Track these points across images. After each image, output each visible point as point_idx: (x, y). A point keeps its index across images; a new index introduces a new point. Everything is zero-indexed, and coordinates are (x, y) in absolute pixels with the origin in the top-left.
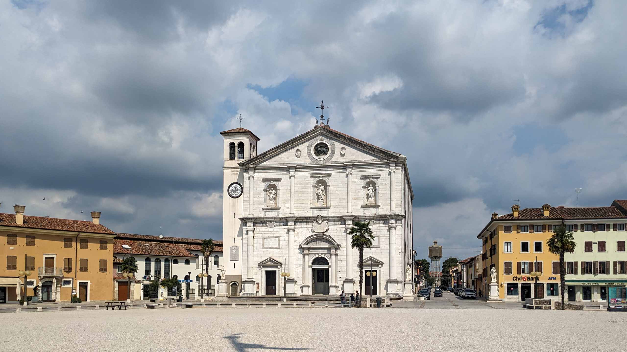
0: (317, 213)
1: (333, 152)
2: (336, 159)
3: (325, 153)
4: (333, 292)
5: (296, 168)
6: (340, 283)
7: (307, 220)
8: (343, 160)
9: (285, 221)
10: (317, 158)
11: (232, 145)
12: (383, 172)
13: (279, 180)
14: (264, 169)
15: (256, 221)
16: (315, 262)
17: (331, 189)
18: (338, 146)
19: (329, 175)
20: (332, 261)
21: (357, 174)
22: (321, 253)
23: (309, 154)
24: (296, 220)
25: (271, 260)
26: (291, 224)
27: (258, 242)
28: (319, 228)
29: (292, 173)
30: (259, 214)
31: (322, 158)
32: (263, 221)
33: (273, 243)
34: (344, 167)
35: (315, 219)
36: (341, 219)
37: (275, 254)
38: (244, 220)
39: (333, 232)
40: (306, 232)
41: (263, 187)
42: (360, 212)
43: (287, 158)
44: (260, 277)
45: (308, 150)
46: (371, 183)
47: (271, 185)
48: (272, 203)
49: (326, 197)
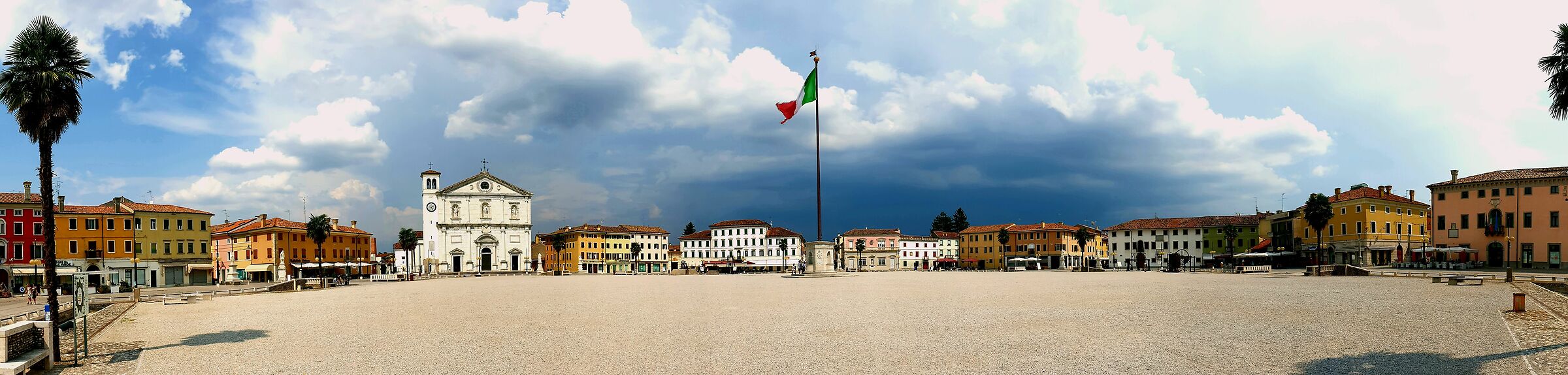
0: (484, 222)
1: (492, 188)
2: (495, 191)
3: (487, 187)
4: (493, 269)
5: (470, 196)
6: (497, 264)
8: (498, 192)
10: (483, 190)
12: (522, 201)
13: (460, 202)
14: (450, 196)
15: (448, 227)
16: (483, 251)
19: (490, 201)
20: (493, 249)
21: (507, 201)
22: (487, 246)
23: (478, 188)
25: (455, 250)
26: (469, 228)
27: (449, 239)
28: (486, 230)
29: (468, 198)
30: (449, 222)
31: (485, 190)
32: (452, 226)
33: (458, 239)
34: (500, 196)
36: (500, 226)
37: (459, 246)
38: (440, 226)
39: (495, 233)
40: (477, 233)
41: (450, 205)
42: (508, 222)
43: (465, 189)
44: (450, 260)
45: (477, 185)
46: (514, 207)
47: (455, 206)
48: (455, 215)
49: (488, 213)
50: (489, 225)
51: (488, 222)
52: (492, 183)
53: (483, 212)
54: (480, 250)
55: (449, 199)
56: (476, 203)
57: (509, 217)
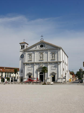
7: (38, 63)
9: (33, 63)
11: (22, 46)
13: (32, 54)
14: (29, 51)
17: (44, 56)
18: (46, 45)
22: (41, 71)
24: (36, 63)
27: (27, 69)
29: (35, 52)
31: (42, 48)
32: (28, 64)
34: (47, 50)
35: (40, 63)
36: (46, 63)
38: (24, 63)
40: (38, 66)
41: (28, 55)
42: (51, 61)
44: (27, 77)
45: (39, 46)
46: (53, 54)
47: (30, 55)
48: (30, 59)
49: (43, 57)
50: (43, 63)
51: (42, 61)
52: (44, 45)
53: (41, 57)
54: (39, 73)
55: (28, 53)
56: (38, 54)
57: (51, 58)
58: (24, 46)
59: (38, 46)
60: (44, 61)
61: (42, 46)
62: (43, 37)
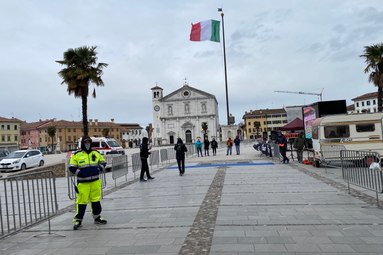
0: (186, 115)
1: (190, 94)
2: (192, 97)
4: (193, 141)
5: (178, 100)
6: (195, 138)
7: (183, 118)
8: (194, 97)
9: (175, 118)
10: (185, 96)
11: (155, 93)
12: (208, 101)
13: (172, 105)
14: (167, 101)
15: (165, 119)
16: (187, 132)
17: (191, 107)
18: (192, 92)
19: (190, 102)
20: (192, 131)
21: (200, 101)
22: (188, 129)
23: (182, 96)
24: (180, 118)
25: (171, 132)
26: (178, 119)
27: (167, 126)
28: (188, 120)
29: (177, 102)
30: (166, 116)
31: (187, 96)
32: (168, 119)
33: (172, 126)
34: (195, 99)
35: (186, 117)
36: (195, 117)
37: (173, 130)
38: (161, 119)
39: (193, 121)
40: (183, 122)
41: (167, 107)
42: (201, 114)
43: (175, 97)
44: (168, 138)
45: (182, 94)
46: (204, 104)
47: (170, 107)
48: (170, 112)
49: (188, 110)
50: (189, 117)
51: (189, 115)
52: (190, 92)
53: (186, 110)
54: (184, 132)
55: (166, 103)
56: (182, 104)
57: (201, 111)
58: (158, 93)
59: (180, 93)
60: (191, 115)
61: (186, 94)
62: (186, 81)
